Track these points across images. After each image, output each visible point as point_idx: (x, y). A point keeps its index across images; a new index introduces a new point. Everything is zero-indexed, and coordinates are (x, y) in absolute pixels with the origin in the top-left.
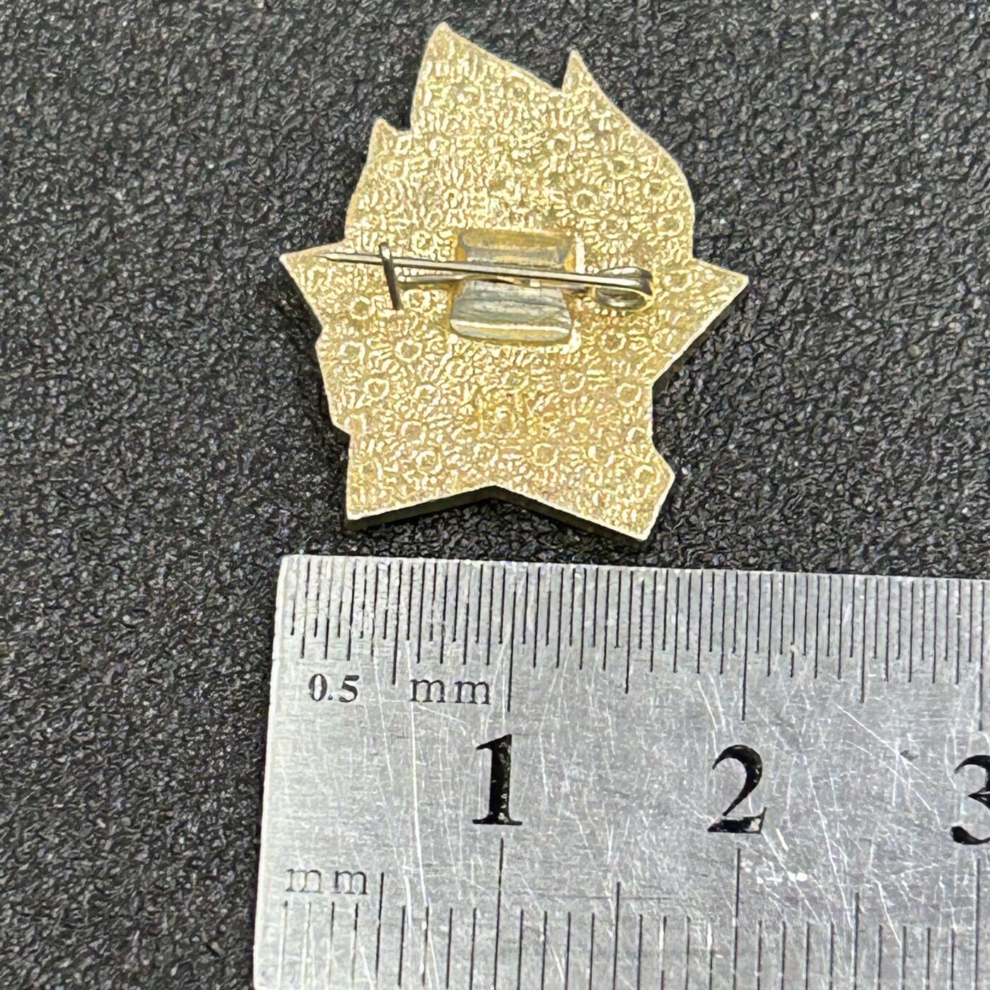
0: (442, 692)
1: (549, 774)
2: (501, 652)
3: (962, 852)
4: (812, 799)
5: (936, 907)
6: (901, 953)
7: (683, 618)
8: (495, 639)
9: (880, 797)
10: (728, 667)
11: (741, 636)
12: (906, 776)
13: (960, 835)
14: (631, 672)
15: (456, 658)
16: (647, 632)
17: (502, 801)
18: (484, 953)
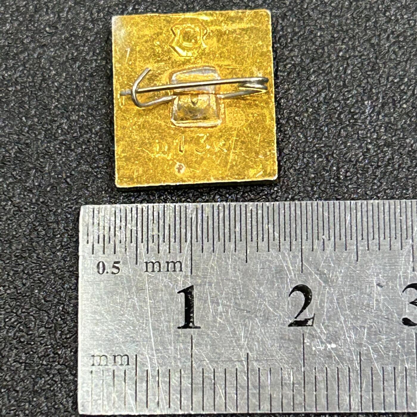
0: (160, 267)
1: (212, 302)
2: (186, 247)
3: (408, 330)
4: (337, 308)
5: (398, 357)
6: (382, 379)
7: (271, 226)
8: (183, 240)
9: (368, 305)
10: (293, 247)
11: (298, 232)
12: (380, 295)
13: (407, 322)
14: (248, 253)
15: (166, 250)
16: (255, 233)
17: (190, 317)
18: (186, 390)
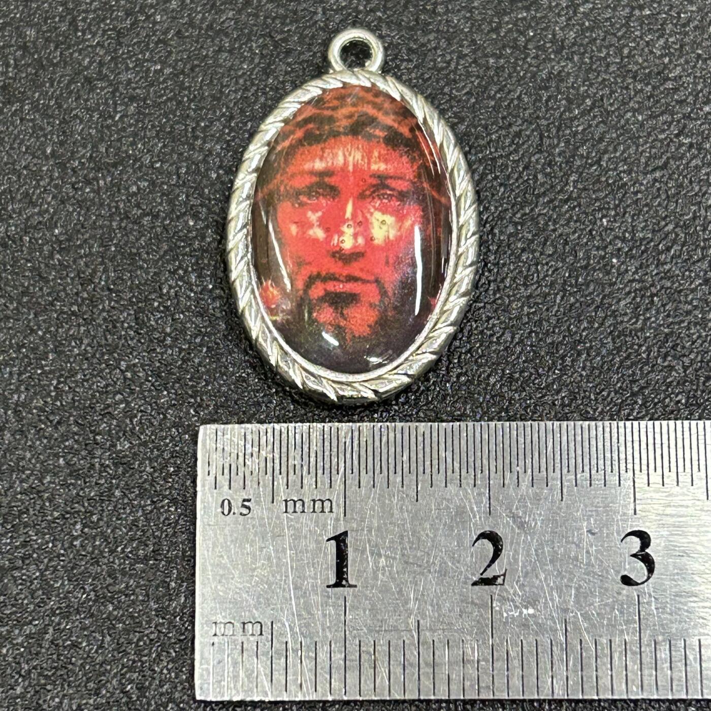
0: (303, 507)
1: (372, 554)
2: (338, 480)
3: (628, 591)
4: (535, 562)
5: (614, 626)
6: (594, 656)
7: (449, 454)
8: (334, 472)
9: (576, 558)
10: (478, 482)
11: (485, 462)
12: (591, 545)
13: (626, 580)
14: (419, 489)
15: (311, 485)
16: (428, 463)
17: (343, 573)
18: (338, 668)
